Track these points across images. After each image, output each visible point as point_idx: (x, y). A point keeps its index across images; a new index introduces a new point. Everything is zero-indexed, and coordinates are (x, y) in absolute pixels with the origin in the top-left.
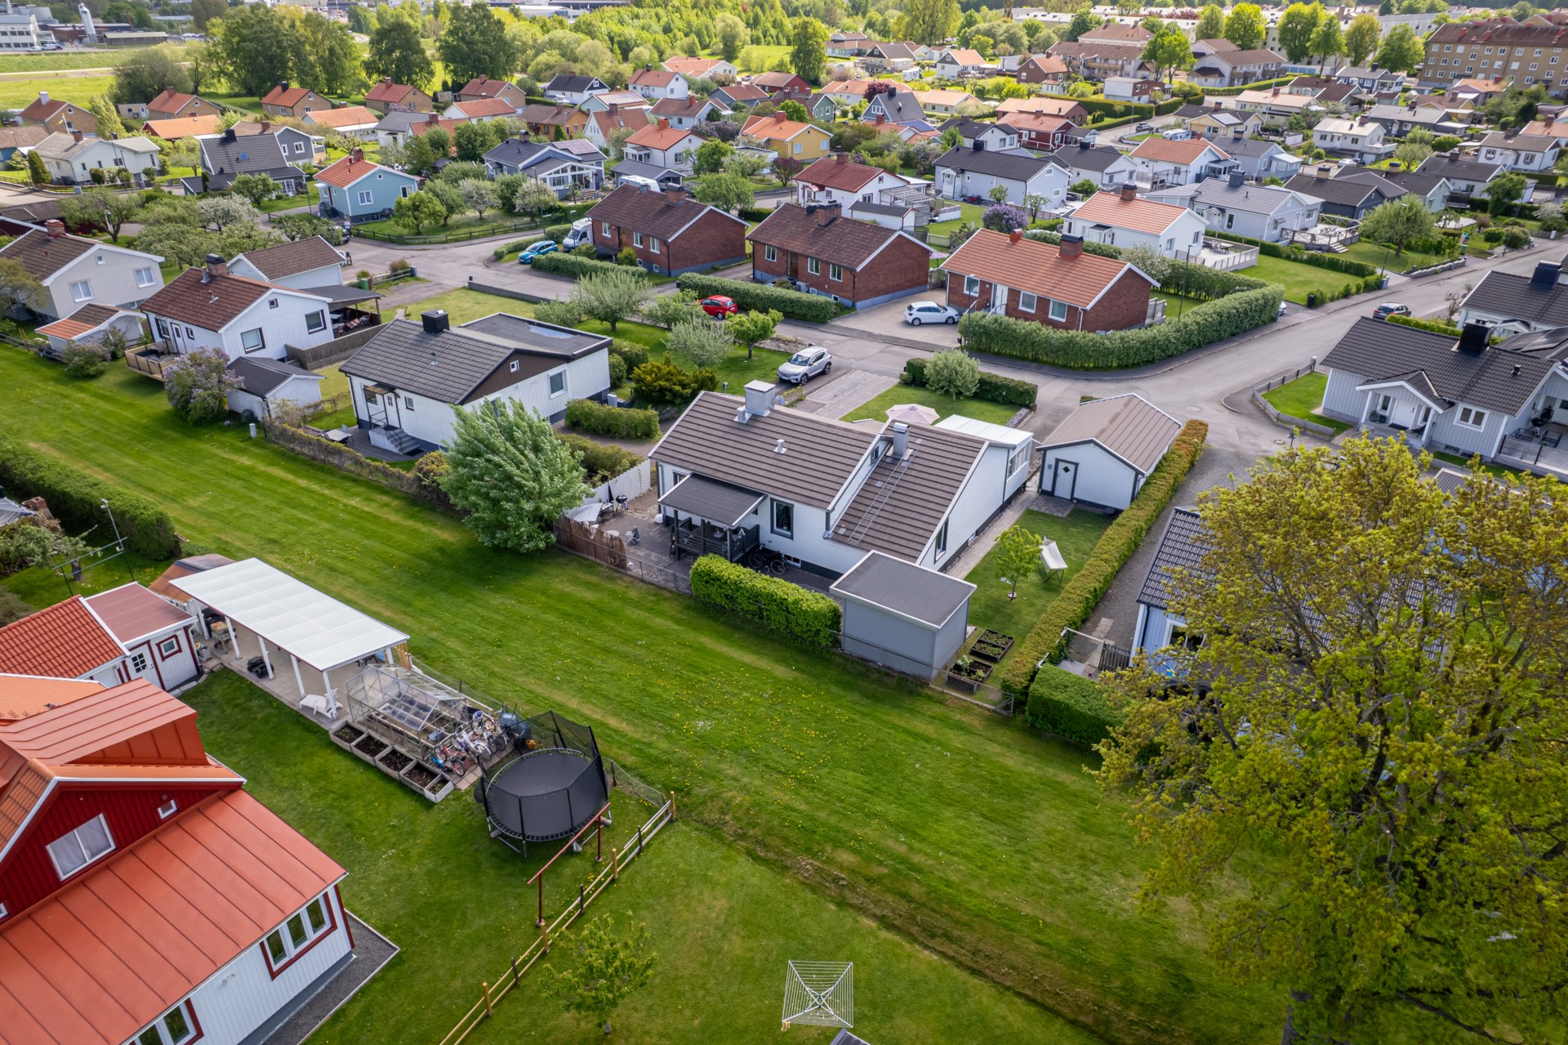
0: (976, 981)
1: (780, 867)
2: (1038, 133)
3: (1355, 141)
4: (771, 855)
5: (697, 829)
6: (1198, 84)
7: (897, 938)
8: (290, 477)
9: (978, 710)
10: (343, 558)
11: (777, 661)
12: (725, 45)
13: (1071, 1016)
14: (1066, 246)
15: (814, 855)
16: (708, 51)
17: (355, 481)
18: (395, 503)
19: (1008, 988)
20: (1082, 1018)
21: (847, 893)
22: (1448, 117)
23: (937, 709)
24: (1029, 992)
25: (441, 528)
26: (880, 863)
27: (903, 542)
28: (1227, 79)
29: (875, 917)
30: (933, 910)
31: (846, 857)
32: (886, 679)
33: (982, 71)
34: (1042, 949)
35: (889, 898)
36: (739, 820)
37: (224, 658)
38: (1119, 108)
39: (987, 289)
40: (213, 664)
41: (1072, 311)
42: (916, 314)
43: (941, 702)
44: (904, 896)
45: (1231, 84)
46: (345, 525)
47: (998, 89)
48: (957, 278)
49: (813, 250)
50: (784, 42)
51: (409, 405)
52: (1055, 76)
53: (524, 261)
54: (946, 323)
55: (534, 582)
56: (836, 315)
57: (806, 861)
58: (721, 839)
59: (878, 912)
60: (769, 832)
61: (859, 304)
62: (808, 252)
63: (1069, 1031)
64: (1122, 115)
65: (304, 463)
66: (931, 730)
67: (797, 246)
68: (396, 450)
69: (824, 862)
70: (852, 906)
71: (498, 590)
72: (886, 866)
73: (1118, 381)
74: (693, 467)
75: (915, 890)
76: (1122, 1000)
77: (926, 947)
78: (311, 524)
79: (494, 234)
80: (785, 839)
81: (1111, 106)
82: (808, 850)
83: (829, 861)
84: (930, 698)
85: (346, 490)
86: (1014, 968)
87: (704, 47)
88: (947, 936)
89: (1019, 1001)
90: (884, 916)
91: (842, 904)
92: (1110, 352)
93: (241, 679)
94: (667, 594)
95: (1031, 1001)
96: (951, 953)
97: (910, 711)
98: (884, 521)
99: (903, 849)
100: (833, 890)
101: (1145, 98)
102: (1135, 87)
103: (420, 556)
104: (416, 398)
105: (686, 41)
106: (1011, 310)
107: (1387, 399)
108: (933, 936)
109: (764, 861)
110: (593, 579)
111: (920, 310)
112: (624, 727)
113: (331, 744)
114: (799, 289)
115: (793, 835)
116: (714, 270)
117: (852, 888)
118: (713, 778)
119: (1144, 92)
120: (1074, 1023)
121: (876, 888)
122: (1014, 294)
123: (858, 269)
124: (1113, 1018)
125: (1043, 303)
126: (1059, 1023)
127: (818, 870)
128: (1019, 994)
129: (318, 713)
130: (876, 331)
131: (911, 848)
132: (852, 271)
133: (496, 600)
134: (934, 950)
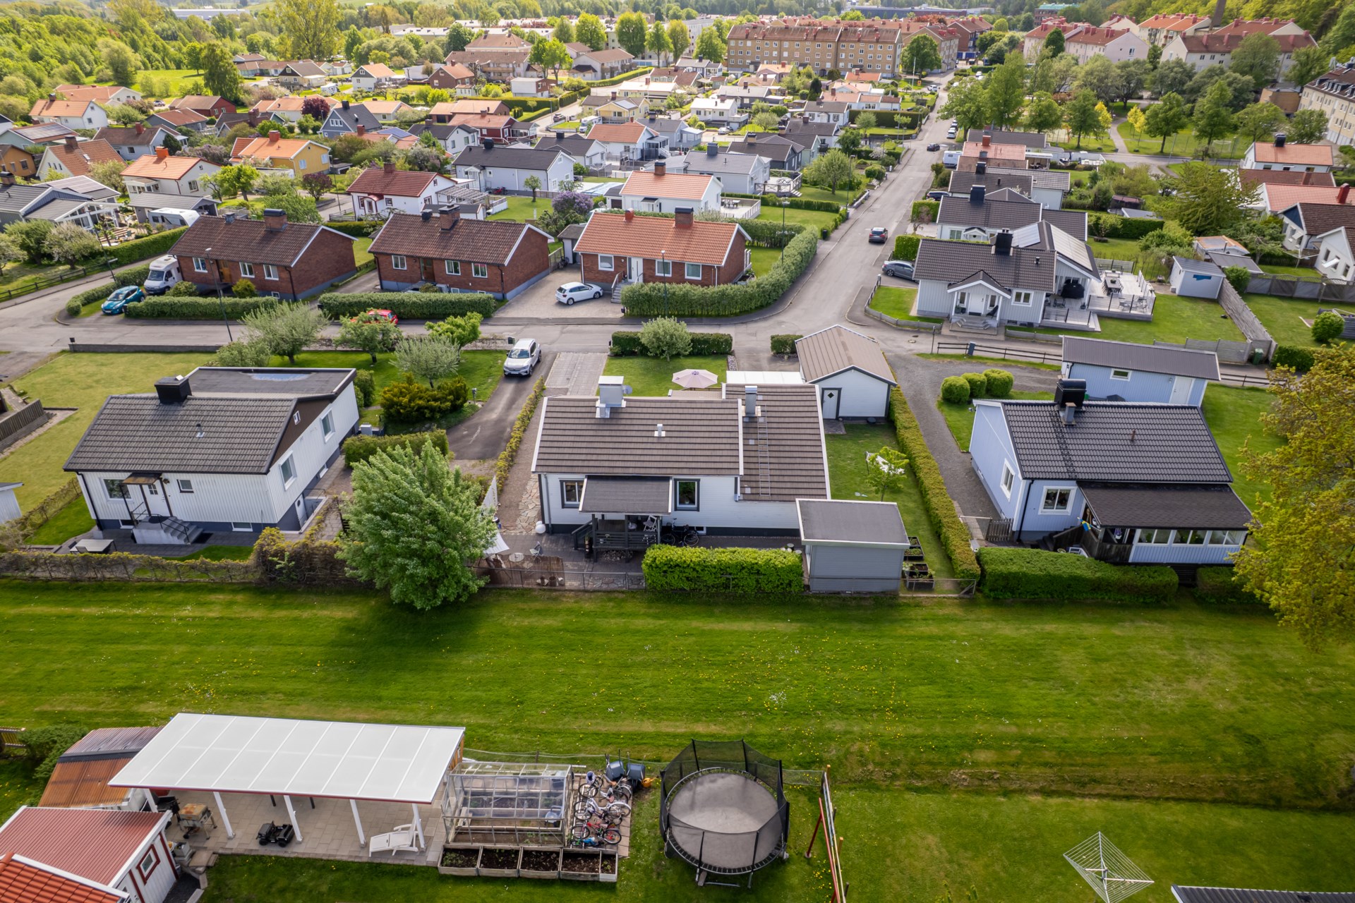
0: (1134, 805)
1: (943, 787)
2: (488, 130)
3: (721, 114)
4: (927, 782)
5: (851, 789)
6: (581, 79)
7: (1060, 800)
8: (67, 610)
9: (949, 602)
10: (245, 676)
11: (771, 620)
12: (116, 70)
13: (1209, 798)
14: (681, 218)
15: (961, 765)
16: (93, 78)
17: (161, 589)
18: (240, 598)
19: (1158, 799)
20: (1217, 796)
21: (1004, 783)
22: (770, 92)
23: (920, 613)
24: (1173, 795)
25: (322, 608)
26: (1011, 748)
27: (806, 485)
28: (599, 74)
29: (1036, 791)
30: (1072, 765)
31: (982, 756)
32: (863, 603)
33: (394, 81)
34: (1159, 758)
35: (1036, 771)
36: (881, 764)
37: (210, 844)
38: (532, 103)
39: (622, 264)
40: (203, 859)
41: (707, 269)
42: (569, 295)
43: (918, 605)
44: (1046, 764)
45: (603, 77)
46: (208, 641)
47: (423, 97)
48: (591, 258)
49: (449, 253)
50: (172, 65)
51: (185, 487)
52: (463, 81)
53: (110, 313)
54: (594, 298)
55: (485, 630)
56: (496, 308)
57: (957, 773)
58: (878, 789)
59: (1036, 786)
60: (913, 763)
61: (509, 295)
62: (444, 255)
63: (1215, 809)
64: (535, 109)
65: (65, 589)
66: (933, 629)
67: (430, 251)
68: (182, 542)
69: (972, 767)
70: (1014, 791)
71: (457, 648)
72: (1016, 748)
73: (765, 319)
74: (586, 470)
75: (1049, 756)
76: (1232, 770)
77: (1083, 796)
78: (160, 653)
79: (37, 289)
80: (930, 763)
81: (525, 102)
82: (954, 764)
83: (975, 764)
84: (908, 605)
85: (158, 602)
86: (1153, 782)
87: (88, 74)
88: (1094, 781)
89: (1171, 804)
90: (1042, 788)
91: (1006, 793)
92: (752, 297)
93: (261, 858)
94: (621, 596)
95: (1178, 800)
96: (1104, 792)
97: (905, 620)
98: (778, 473)
99: (1014, 729)
100: (994, 786)
101: (546, 93)
102: (538, 86)
103: (333, 644)
104: (194, 479)
105: (63, 68)
106: (648, 276)
107: (963, 295)
108: (1084, 785)
109: (926, 790)
110: (537, 605)
111: (571, 290)
112: (714, 729)
113: (444, 878)
114: (441, 290)
115: (933, 756)
116: (334, 287)
117: (1006, 776)
118: (831, 739)
119: (544, 89)
120: (1215, 802)
121: (1022, 768)
122: (649, 263)
123: (506, 263)
124: (1236, 785)
125: (678, 266)
126: (1206, 807)
127: (972, 776)
128: (1167, 799)
129: (399, 853)
130: (542, 316)
131: (1017, 725)
132: (500, 266)
133: (468, 660)
134: (1090, 796)
